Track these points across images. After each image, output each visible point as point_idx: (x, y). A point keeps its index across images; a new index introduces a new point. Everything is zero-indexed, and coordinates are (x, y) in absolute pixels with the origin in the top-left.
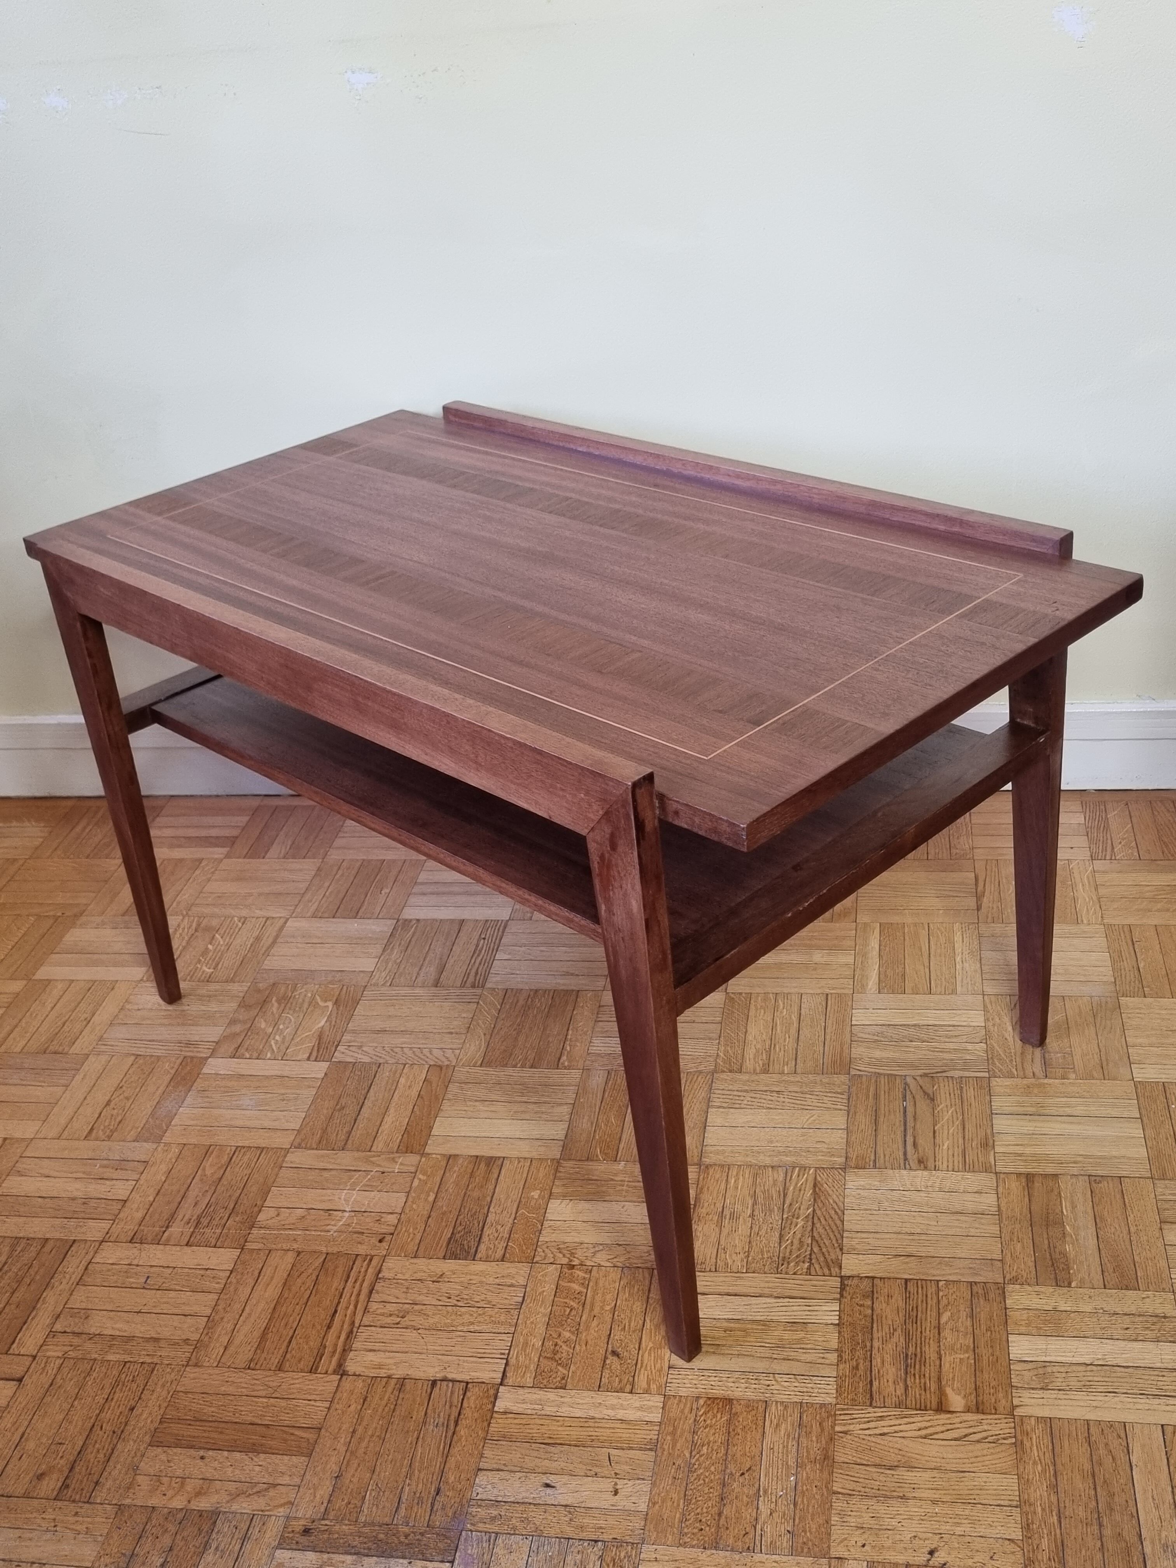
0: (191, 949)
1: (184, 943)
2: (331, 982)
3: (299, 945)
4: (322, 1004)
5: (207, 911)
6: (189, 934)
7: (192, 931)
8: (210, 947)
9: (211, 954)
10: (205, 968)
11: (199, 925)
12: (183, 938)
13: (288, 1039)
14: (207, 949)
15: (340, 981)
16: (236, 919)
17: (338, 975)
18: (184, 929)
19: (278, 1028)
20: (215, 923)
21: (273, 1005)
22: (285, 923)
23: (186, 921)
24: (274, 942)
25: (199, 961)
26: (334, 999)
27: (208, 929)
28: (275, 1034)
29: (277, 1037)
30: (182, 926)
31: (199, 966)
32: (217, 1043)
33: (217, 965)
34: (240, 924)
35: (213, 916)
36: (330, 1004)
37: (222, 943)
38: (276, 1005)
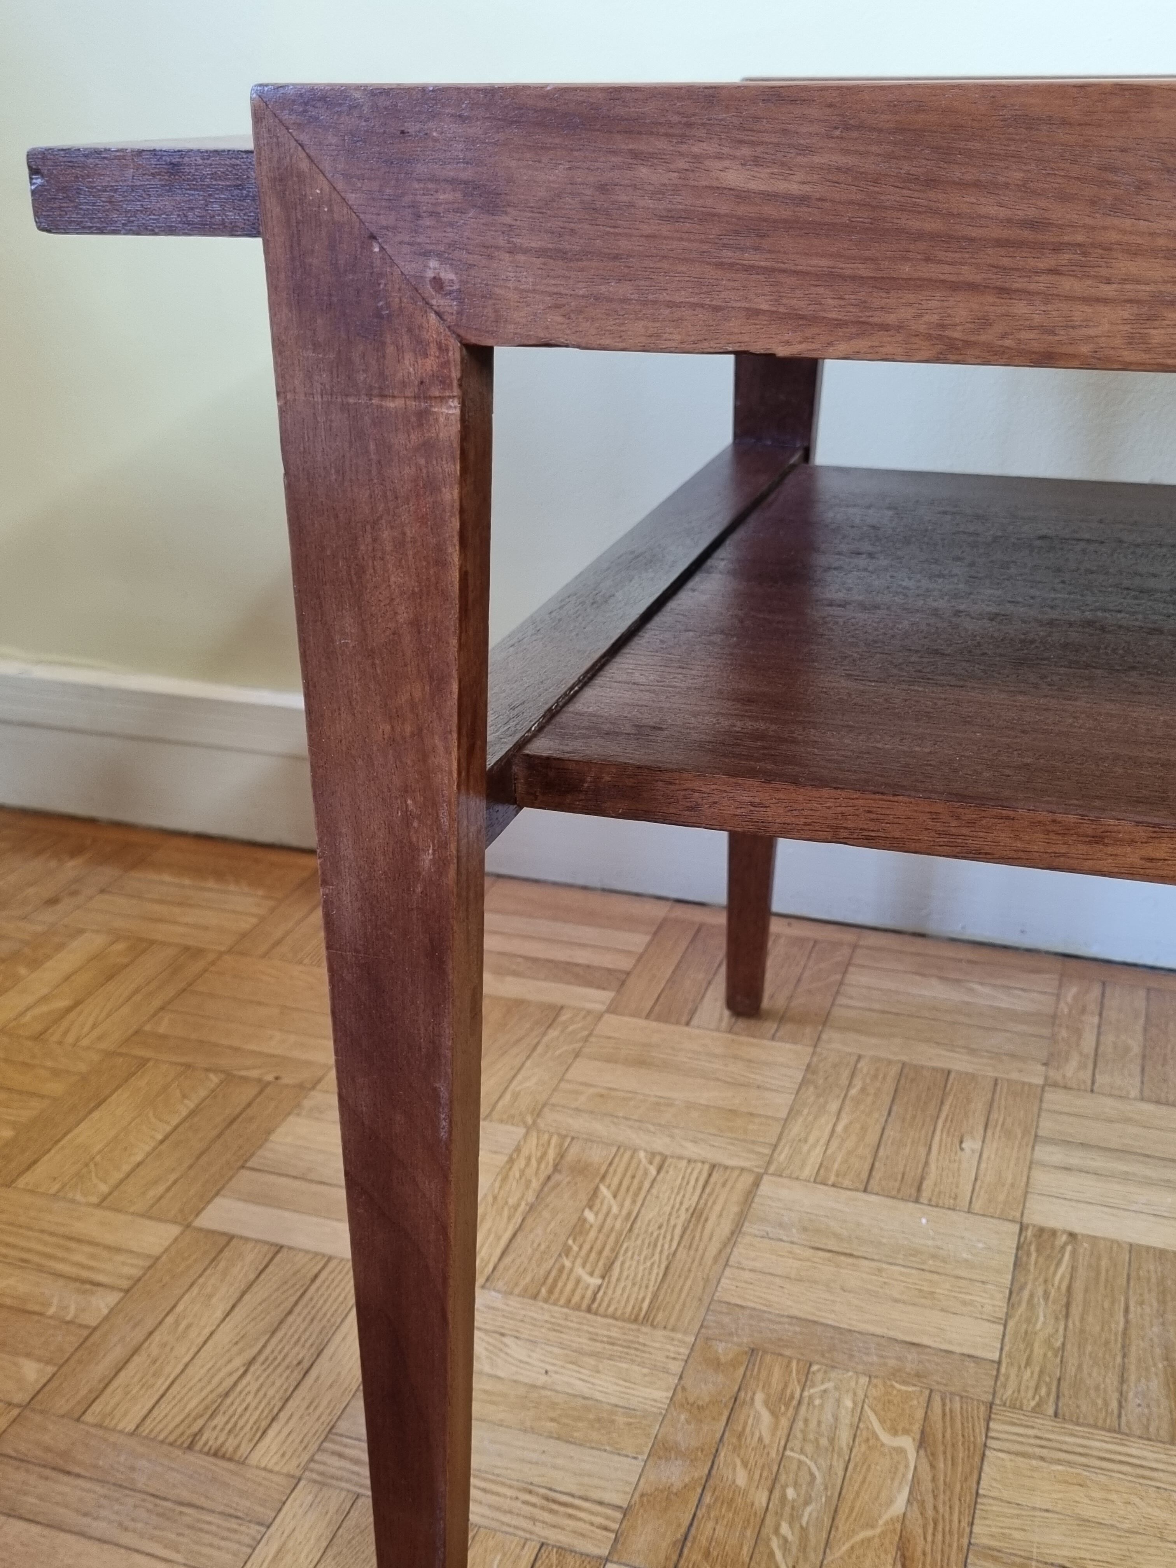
0: (546, 1214)
1: (530, 1197)
2: (895, 1374)
3: (797, 1250)
4: (885, 1437)
5: (578, 1124)
6: (542, 1176)
7: (546, 1168)
8: (589, 1215)
9: (593, 1234)
10: (579, 1271)
11: (562, 1156)
12: (528, 1183)
13: (816, 1538)
14: (582, 1220)
15: (918, 1375)
16: (642, 1154)
17: (912, 1355)
18: (529, 1159)
19: (783, 1497)
20: (597, 1155)
21: (758, 1418)
22: (756, 1184)
23: (533, 1140)
24: (737, 1230)
25: (567, 1250)
26: (916, 1428)
27: (581, 1169)
28: (779, 1515)
29: (785, 1529)
30: (525, 1152)
31: (567, 1263)
32: (626, 1512)
33: (608, 1268)
34: (653, 1170)
35: (591, 1139)
36: (907, 1443)
37: (615, 1210)
38: (766, 1417)
